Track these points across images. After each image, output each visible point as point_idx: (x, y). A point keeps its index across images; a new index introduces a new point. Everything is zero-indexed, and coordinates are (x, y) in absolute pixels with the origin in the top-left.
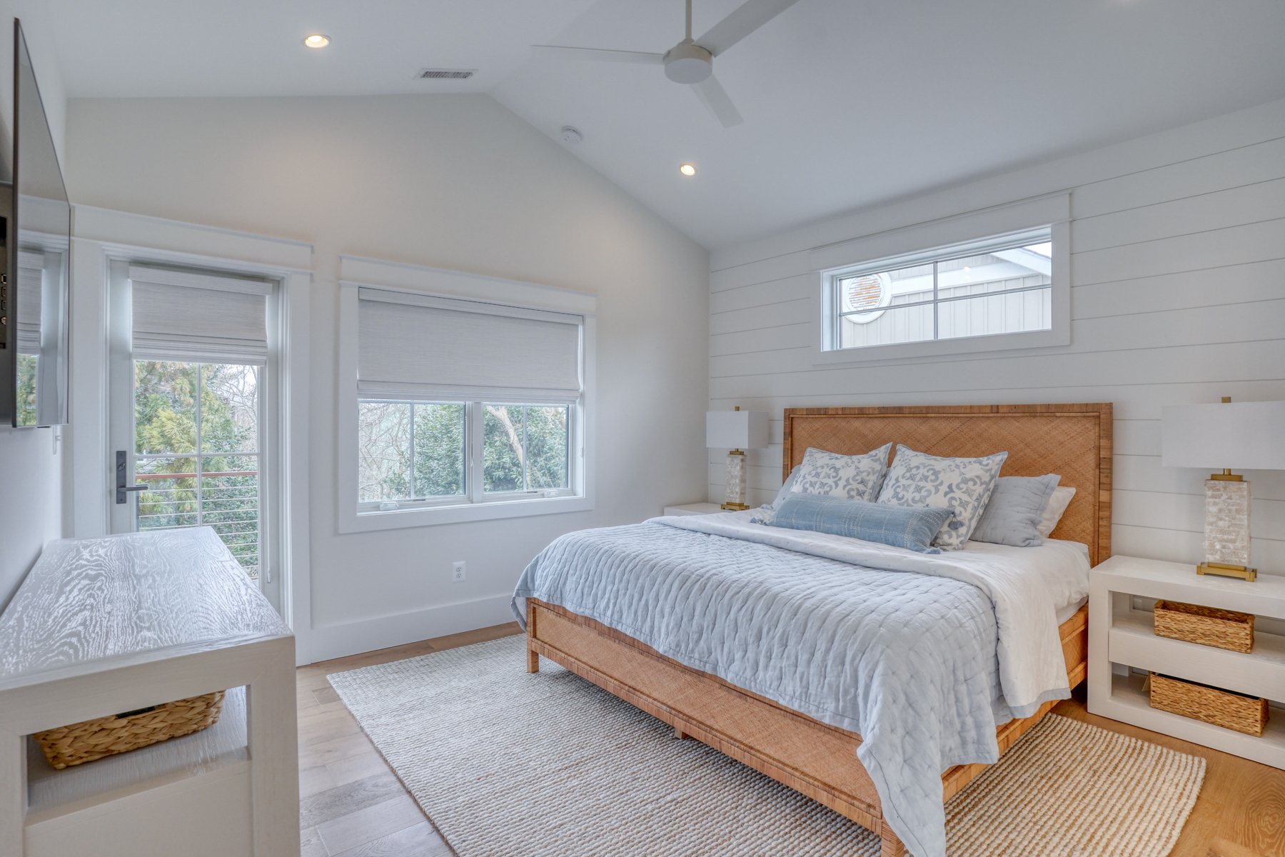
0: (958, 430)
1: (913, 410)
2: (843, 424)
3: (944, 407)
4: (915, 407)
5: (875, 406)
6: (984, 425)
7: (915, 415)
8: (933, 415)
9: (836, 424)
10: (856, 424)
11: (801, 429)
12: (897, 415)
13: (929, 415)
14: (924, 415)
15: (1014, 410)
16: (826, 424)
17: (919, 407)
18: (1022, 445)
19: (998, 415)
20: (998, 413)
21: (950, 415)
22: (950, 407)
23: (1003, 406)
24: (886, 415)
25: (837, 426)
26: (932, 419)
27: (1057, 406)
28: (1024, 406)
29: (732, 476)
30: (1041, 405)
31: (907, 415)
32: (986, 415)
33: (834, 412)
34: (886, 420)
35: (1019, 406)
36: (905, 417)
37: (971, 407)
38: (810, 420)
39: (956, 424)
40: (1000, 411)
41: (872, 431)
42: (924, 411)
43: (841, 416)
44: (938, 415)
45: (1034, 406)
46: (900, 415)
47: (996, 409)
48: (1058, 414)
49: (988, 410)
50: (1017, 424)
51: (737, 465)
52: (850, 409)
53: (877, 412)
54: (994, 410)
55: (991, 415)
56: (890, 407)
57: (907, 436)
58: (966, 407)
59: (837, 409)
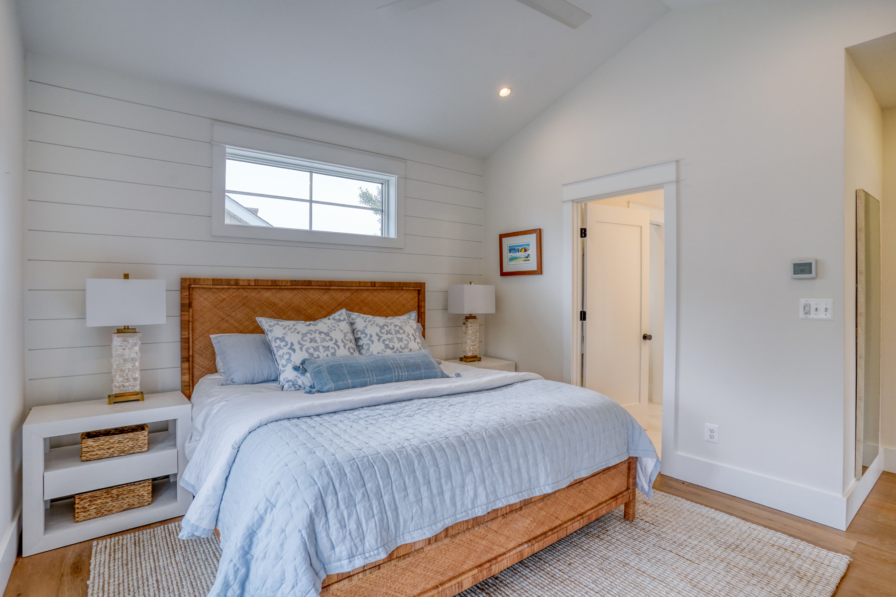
0: (349, 299)
1: (320, 283)
2: (253, 294)
3: (342, 282)
4: (321, 281)
5: (287, 279)
6: (365, 294)
7: (321, 287)
8: (334, 287)
9: (246, 294)
10: (267, 294)
11: (202, 300)
12: (307, 287)
13: (332, 288)
14: (328, 287)
15: (384, 285)
16: (234, 294)
17: (324, 281)
18: (385, 307)
19: (375, 288)
20: (375, 286)
21: (346, 288)
22: (346, 282)
23: (378, 282)
24: (297, 287)
25: (246, 296)
26: (332, 291)
27: (404, 283)
28: (388, 283)
29: (125, 360)
30: (397, 283)
31: (315, 287)
32: (368, 288)
33: (246, 283)
34: (295, 291)
35: (386, 282)
36: (313, 289)
37: (359, 282)
38: (214, 290)
39: (348, 294)
40: (376, 285)
41: (282, 300)
42: (328, 284)
43: (254, 287)
44: (337, 288)
45: (393, 283)
46: (309, 287)
47: (373, 284)
48: (405, 288)
49: (369, 285)
50: (383, 294)
51: (135, 344)
52: (263, 280)
53: (289, 284)
54: (373, 285)
55: (371, 288)
56: (301, 281)
57: (313, 304)
58: (356, 282)
59: (249, 280)
